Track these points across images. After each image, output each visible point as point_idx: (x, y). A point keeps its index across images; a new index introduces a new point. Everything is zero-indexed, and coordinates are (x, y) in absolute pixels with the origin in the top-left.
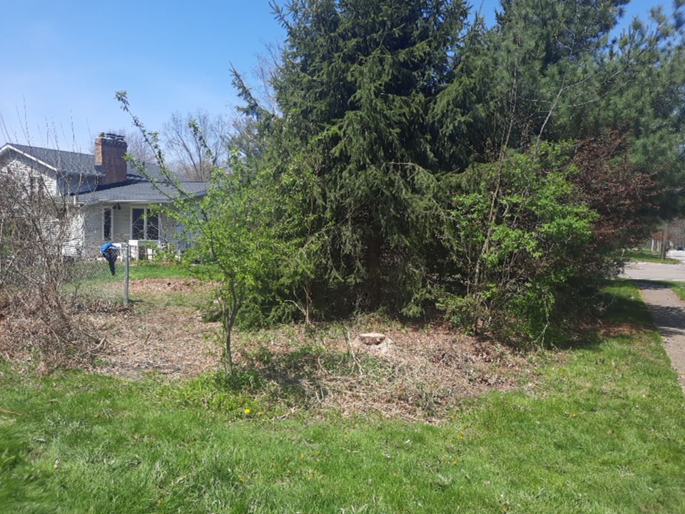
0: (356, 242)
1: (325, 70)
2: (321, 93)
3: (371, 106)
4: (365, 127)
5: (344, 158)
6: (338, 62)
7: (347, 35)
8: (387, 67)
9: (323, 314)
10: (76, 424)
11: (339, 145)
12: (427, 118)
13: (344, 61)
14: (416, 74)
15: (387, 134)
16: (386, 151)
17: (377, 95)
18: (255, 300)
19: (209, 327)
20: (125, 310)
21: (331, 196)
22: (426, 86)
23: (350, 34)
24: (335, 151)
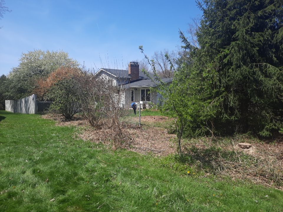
0: (236, 101)
1: (221, 26)
2: (219, 36)
3: (243, 38)
4: (240, 48)
5: (230, 63)
6: (227, 21)
7: (231, 8)
8: (251, 20)
9: (220, 133)
10: (125, 169)
11: (227, 57)
12: (273, 41)
13: (230, 20)
14: (267, 21)
15: (252, 51)
16: (251, 59)
17: (246, 33)
18: (189, 126)
19: (171, 136)
20: (139, 128)
21: (223, 81)
22: (272, 26)
23: (232, 8)
24: (225, 61)
